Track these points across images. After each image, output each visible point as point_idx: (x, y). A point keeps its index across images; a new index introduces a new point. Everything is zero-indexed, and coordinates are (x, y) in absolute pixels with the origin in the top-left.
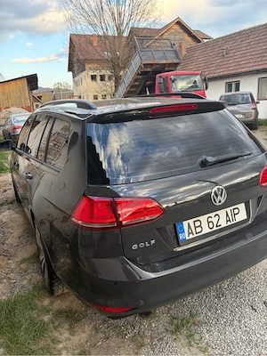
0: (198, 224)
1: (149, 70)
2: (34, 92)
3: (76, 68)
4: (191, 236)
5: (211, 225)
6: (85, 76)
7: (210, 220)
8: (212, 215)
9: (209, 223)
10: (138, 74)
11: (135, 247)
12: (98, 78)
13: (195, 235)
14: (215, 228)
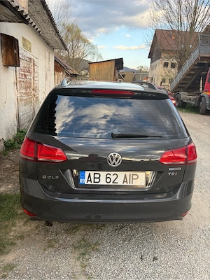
0: (97, 176)
1: (206, 62)
2: (121, 71)
3: (154, 56)
4: (89, 183)
5: (108, 180)
6: (159, 63)
7: (108, 176)
8: (112, 173)
9: (107, 178)
10: (195, 65)
11: (44, 177)
12: (169, 65)
13: (93, 183)
14: (111, 183)
